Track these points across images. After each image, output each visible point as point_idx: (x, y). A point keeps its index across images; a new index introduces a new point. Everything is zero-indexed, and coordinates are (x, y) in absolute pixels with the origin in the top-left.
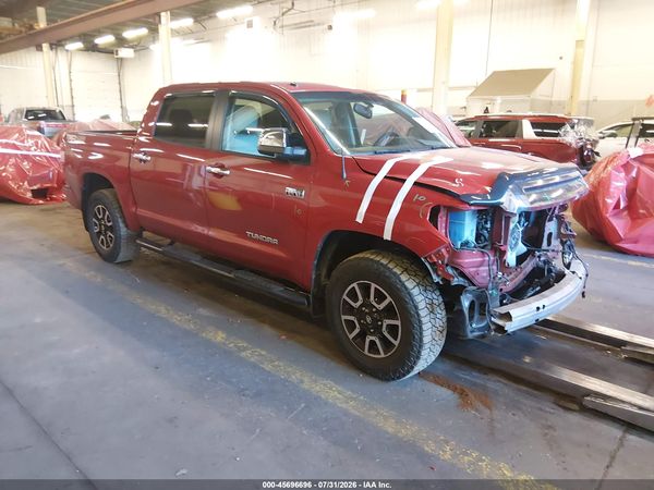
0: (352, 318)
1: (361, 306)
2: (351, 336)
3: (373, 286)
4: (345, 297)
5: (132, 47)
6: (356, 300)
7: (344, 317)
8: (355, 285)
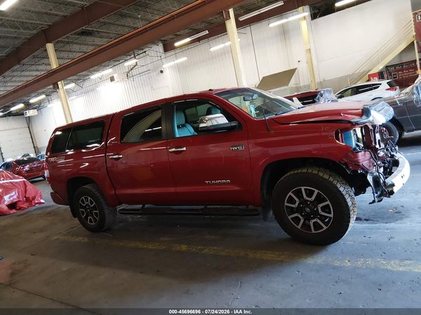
0: (296, 215)
1: (299, 204)
2: (299, 227)
3: (303, 188)
4: (286, 204)
5: (35, 108)
6: (294, 202)
7: (290, 217)
8: (290, 194)
